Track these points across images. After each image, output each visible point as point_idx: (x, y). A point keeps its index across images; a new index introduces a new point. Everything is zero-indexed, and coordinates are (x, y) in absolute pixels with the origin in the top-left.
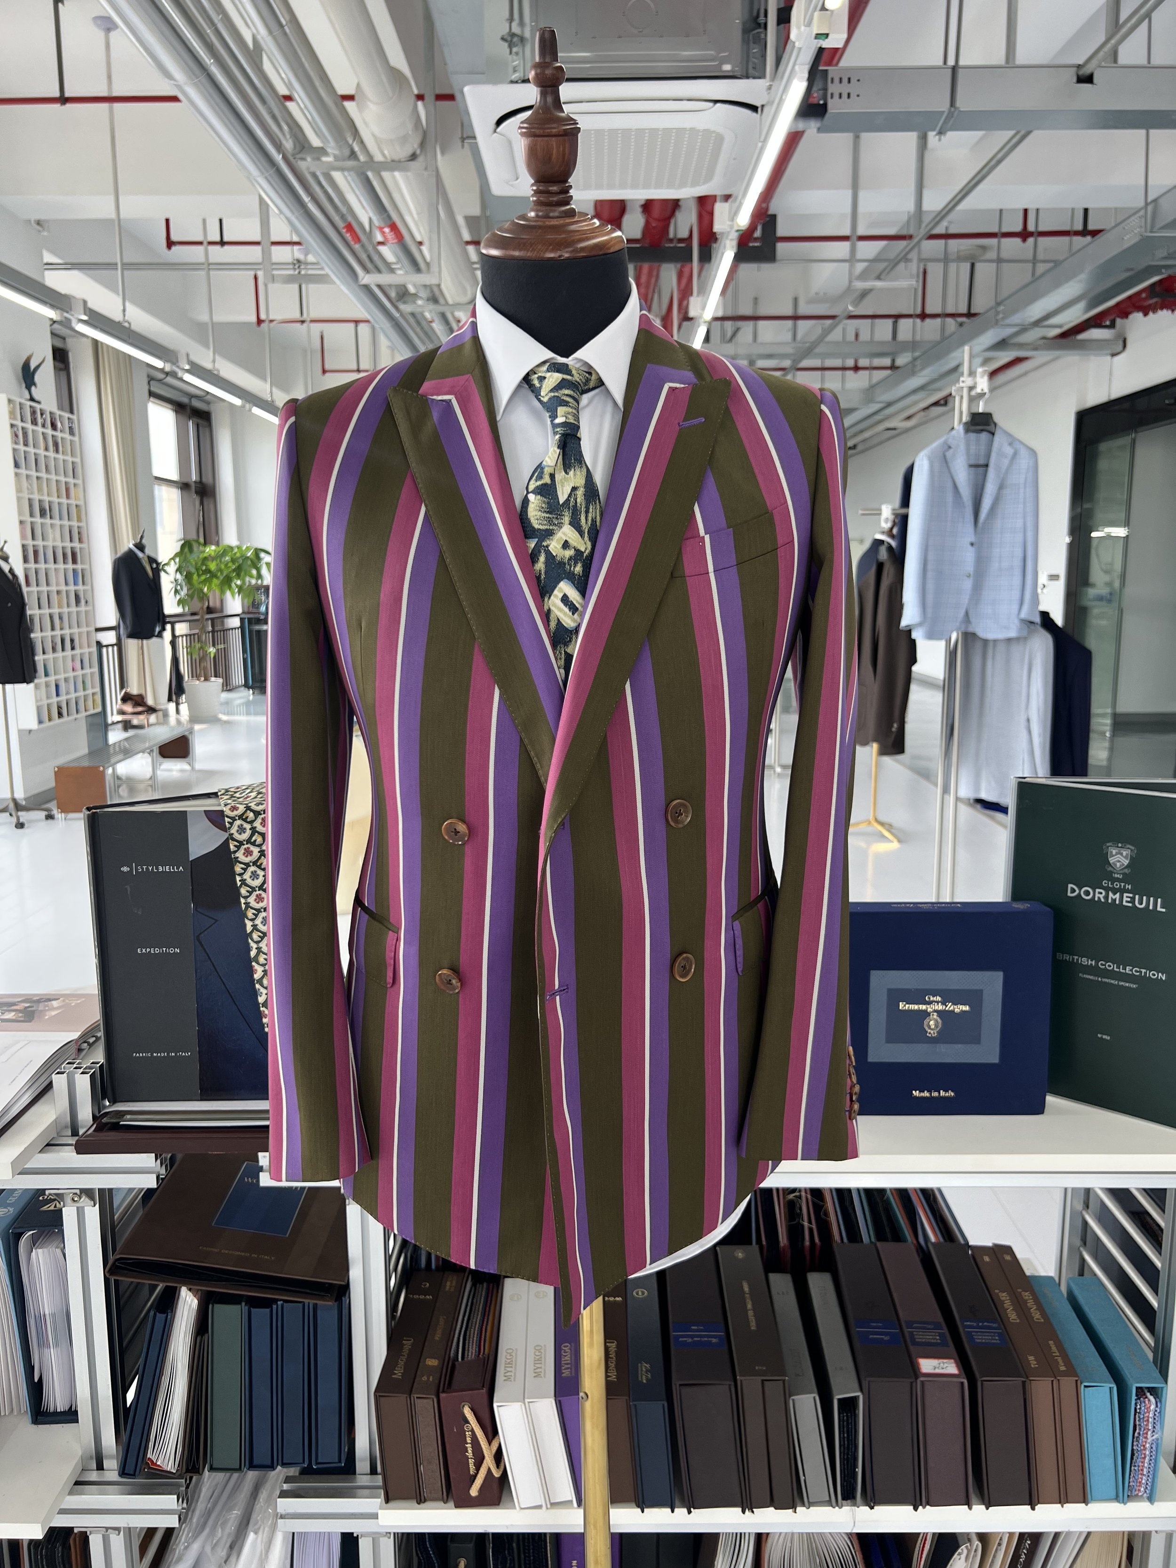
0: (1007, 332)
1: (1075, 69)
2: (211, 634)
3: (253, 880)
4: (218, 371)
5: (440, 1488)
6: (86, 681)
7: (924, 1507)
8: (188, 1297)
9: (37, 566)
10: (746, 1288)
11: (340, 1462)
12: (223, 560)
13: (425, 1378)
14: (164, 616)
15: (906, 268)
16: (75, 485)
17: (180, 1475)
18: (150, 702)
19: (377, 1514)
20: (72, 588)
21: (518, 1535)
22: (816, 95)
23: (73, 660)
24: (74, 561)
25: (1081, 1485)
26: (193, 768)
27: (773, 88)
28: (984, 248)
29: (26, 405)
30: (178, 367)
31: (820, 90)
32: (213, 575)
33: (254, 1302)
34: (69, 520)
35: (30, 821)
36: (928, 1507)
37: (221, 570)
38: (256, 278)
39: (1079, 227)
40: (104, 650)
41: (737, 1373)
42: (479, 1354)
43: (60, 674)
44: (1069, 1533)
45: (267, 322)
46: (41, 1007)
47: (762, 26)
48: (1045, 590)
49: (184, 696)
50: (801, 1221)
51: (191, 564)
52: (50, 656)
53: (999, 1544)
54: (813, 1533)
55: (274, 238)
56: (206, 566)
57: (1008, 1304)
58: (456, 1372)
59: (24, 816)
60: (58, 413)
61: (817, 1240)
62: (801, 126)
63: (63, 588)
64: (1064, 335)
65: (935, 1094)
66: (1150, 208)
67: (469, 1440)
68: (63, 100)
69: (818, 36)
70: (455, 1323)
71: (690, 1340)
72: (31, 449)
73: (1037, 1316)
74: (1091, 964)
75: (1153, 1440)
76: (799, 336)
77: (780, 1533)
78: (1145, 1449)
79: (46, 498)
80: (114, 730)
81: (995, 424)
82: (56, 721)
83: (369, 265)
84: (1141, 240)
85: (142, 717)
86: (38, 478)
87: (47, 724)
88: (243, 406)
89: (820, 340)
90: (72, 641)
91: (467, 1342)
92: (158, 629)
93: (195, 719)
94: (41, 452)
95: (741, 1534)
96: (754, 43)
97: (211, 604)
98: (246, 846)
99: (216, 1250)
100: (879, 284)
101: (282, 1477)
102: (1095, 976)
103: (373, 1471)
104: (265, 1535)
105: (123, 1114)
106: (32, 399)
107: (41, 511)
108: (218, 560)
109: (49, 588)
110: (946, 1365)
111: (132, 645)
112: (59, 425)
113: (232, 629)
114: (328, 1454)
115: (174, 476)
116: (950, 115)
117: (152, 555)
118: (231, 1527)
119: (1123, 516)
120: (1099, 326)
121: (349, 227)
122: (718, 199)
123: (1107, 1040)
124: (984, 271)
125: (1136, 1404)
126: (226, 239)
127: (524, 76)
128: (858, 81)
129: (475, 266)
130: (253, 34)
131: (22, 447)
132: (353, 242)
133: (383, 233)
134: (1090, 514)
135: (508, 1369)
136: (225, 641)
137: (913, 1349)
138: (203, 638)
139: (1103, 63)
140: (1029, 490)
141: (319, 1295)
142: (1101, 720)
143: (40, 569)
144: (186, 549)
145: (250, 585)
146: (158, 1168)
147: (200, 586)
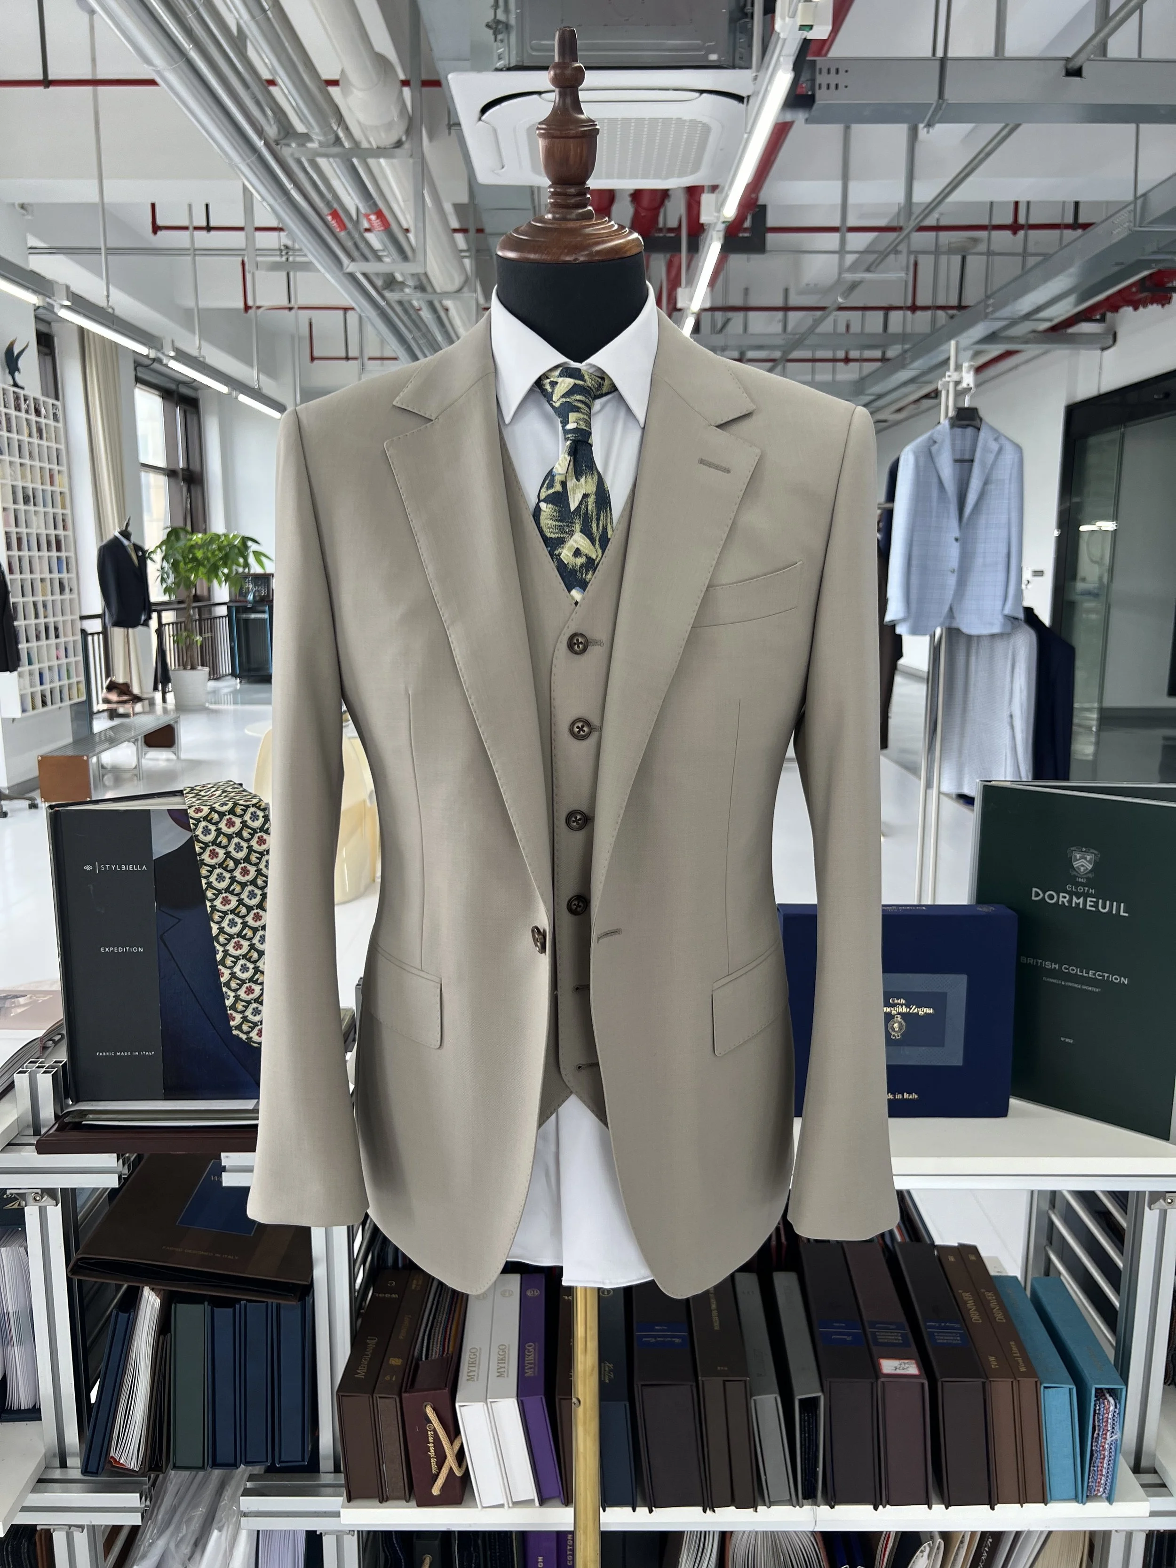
0: (997, 325)
1: (1063, 63)
2: (198, 623)
3: (219, 882)
4: (204, 357)
5: (403, 1487)
6: (70, 669)
7: (884, 1507)
8: (150, 1297)
9: (21, 553)
11: (303, 1460)
12: (210, 548)
13: (388, 1378)
14: (150, 605)
15: (897, 259)
16: (59, 472)
17: (142, 1473)
18: (136, 690)
19: (339, 1513)
20: (56, 576)
21: (484, 1533)
22: (805, 89)
23: (57, 649)
24: (59, 549)
25: (1041, 1485)
26: (178, 758)
27: (759, 78)
28: (975, 241)
29: (9, 390)
30: (163, 353)
31: (808, 82)
32: (199, 563)
33: (217, 1303)
34: (53, 507)
35: (14, 811)
36: (888, 1506)
37: (208, 559)
38: (243, 264)
39: (1069, 220)
40: (90, 638)
41: (699, 1374)
42: (443, 1353)
43: (43, 662)
44: (1029, 1533)
45: (254, 308)
46: (8, 1004)
47: (749, 15)
48: (1029, 586)
49: (170, 685)
51: (178, 552)
52: (34, 644)
53: (962, 1542)
54: (777, 1532)
55: (258, 224)
56: (194, 554)
57: (971, 1304)
58: (419, 1371)
59: (6, 805)
60: (42, 399)
61: (783, 1240)
62: (789, 117)
63: (47, 575)
64: (1054, 329)
65: (899, 1097)
66: (1139, 202)
67: (431, 1439)
68: (46, 82)
69: (802, 27)
70: (419, 1322)
71: (653, 1340)
72: (14, 436)
73: (999, 1316)
74: (1055, 968)
75: (1112, 1441)
76: (790, 328)
77: (744, 1532)
78: (1104, 1450)
79: (30, 485)
80: (100, 718)
81: (981, 419)
82: (40, 709)
83: (356, 254)
84: (1130, 235)
85: (128, 706)
86: (21, 465)
87: (31, 713)
88: (229, 394)
89: (812, 330)
90: (56, 629)
91: (431, 1341)
92: (143, 618)
93: (181, 708)
94: (25, 438)
95: (705, 1532)
96: (741, 32)
97: (199, 593)
98: (211, 848)
99: (180, 1250)
100: (868, 276)
101: (246, 1476)
102: (1058, 979)
103: (337, 1470)
104: (229, 1532)
105: (84, 1113)
106: (16, 385)
107: (24, 498)
108: (205, 550)
109: (33, 576)
110: (907, 1366)
111: (118, 634)
112: (43, 410)
113: (219, 617)
114: (291, 1452)
115: (162, 463)
116: (938, 107)
117: (139, 543)
118: (195, 1525)
119: (1111, 509)
120: (1088, 320)
121: (335, 215)
122: (706, 189)
123: (1070, 1043)
124: (975, 263)
125: (1095, 1405)
126: (212, 224)
127: (509, 64)
128: (847, 71)
129: (463, 254)
130: (236, 19)
131: (5, 434)
132: (338, 230)
133: (369, 220)
134: (1079, 507)
135: (471, 1369)
136: (212, 629)
137: (874, 1349)
138: (190, 626)
139: (1092, 56)
140: (1014, 487)
141: (281, 1294)
142: (1088, 715)
143: (24, 556)
144: (173, 538)
145: (237, 573)
146: (120, 1168)
147: (187, 574)
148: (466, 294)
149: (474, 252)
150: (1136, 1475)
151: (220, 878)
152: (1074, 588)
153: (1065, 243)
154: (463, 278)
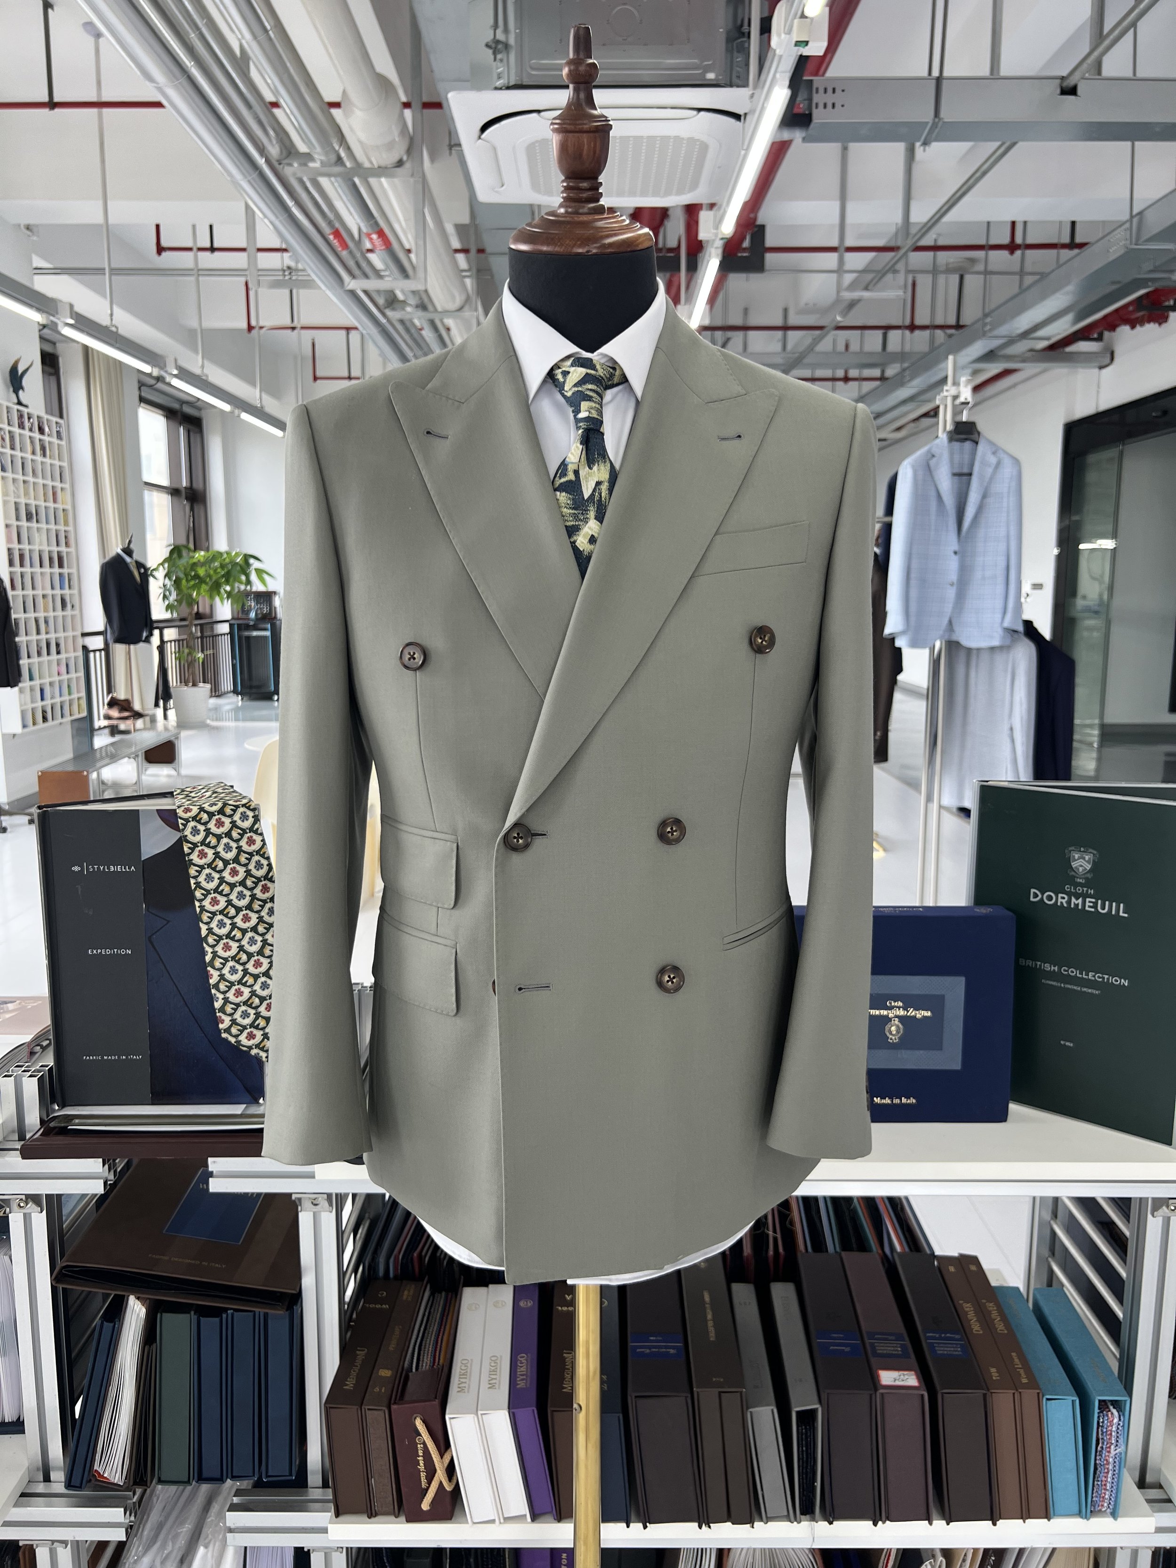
0: (994, 343)
1: (1058, 81)
2: (199, 640)
3: (208, 882)
4: (207, 376)
5: (392, 1502)
6: (72, 685)
7: (884, 1522)
8: (136, 1306)
9: (23, 570)
10: (707, 1298)
11: (291, 1475)
12: (212, 566)
13: (377, 1389)
14: (152, 622)
15: (894, 279)
16: (62, 489)
17: (128, 1487)
18: (137, 706)
19: (327, 1528)
20: (58, 592)
21: (476, 1550)
22: (801, 107)
23: (58, 665)
24: (61, 565)
25: (1044, 1500)
26: (179, 774)
27: (755, 96)
28: (973, 261)
29: (13, 409)
30: (166, 372)
31: (805, 100)
32: (201, 580)
33: (204, 1312)
34: (55, 524)
35: (14, 826)
36: (888, 1522)
37: (210, 576)
38: (247, 284)
39: (1066, 239)
40: (92, 655)
41: (695, 1385)
42: (434, 1365)
43: (45, 678)
44: (1033, 1550)
45: (257, 329)
47: (746, 34)
48: (1028, 599)
49: (172, 701)
50: (766, 1231)
51: (180, 570)
52: (35, 660)
53: (964, 1560)
54: (775, 1549)
55: (260, 245)
56: (195, 571)
57: (971, 1315)
58: (409, 1383)
59: (6, 821)
60: (45, 417)
61: (781, 1250)
62: (786, 135)
63: (49, 592)
64: (1052, 347)
65: (896, 1101)
66: (1135, 220)
67: (421, 1453)
68: (52, 105)
69: (798, 43)
70: (410, 1334)
71: (648, 1351)
72: (18, 453)
73: (1000, 1327)
74: (1054, 970)
75: (1116, 1454)
76: (789, 347)
77: (742, 1549)
78: (1108, 1463)
79: (33, 502)
80: (101, 735)
81: (979, 433)
82: (41, 725)
83: (357, 272)
84: (1126, 253)
85: (129, 722)
86: (24, 482)
87: (31, 728)
88: (232, 412)
89: (811, 348)
90: (58, 645)
91: (422, 1352)
92: (145, 634)
93: (182, 725)
94: (29, 456)
95: (702, 1549)
96: (738, 52)
97: (201, 610)
98: (200, 848)
99: (166, 1258)
100: (866, 294)
101: (233, 1493)
102: (1058, 981)
103: (325, 1485)
104: (216, 1549)
105: (70, 1118)
106: (19, 403)
107: (27, 515)
108: (208, 566)
109: (35, 592)
110: (906, 1377)
111: (119, 650)
112: (47, 429)
113: (221, 635)
114: (279, 1467)
115: (165, 482)
116: (934, 125)
117: (141, 560)
118: (182, 1542)
119: (1110, 528)
120: (1087, 338)
121: (337, 234)
122: (704, 207)
123: (1070, 1047)
124: (973, 282)
125: (1099, 1417)
126: (216, 245)
127: (509, 83)
128: (843, 91)
129: (464, 274)
130: (239, 40)
131: (8, 451)
132: (340, 249)
133: (371, 239)
134: (1078, 525)
135: (462, 1380)
136: (214, 646)
137: (873, 1361)
138: (191, 643)
139: (1087, 75)
140: (1013, 499)
141: (270, 1304)
142: (1088, 731)
143: (26, 572)
144: (175, 555)
145: (239, 591)
146: (106, 1174)
147: (189, 591)
148: (467, 313)
149: (474, 270)
150: (1141, 1490)
151: (209, 878)
152: (1075, 605)
153: (1062, 261)
154: (464, 297)
